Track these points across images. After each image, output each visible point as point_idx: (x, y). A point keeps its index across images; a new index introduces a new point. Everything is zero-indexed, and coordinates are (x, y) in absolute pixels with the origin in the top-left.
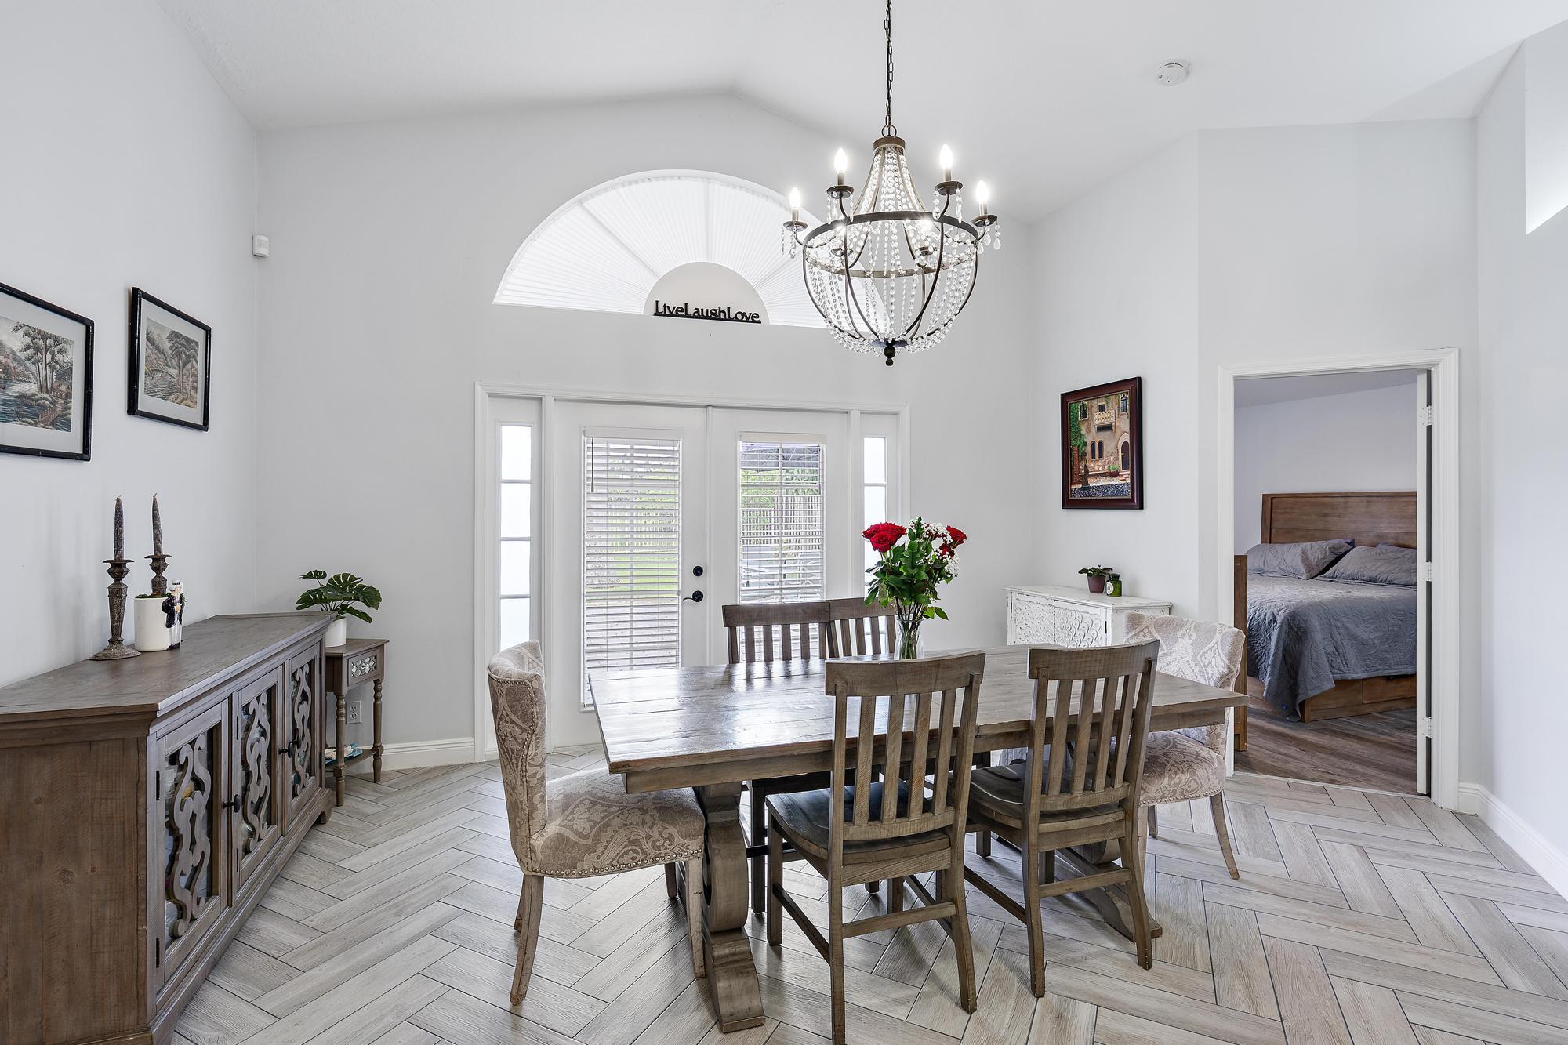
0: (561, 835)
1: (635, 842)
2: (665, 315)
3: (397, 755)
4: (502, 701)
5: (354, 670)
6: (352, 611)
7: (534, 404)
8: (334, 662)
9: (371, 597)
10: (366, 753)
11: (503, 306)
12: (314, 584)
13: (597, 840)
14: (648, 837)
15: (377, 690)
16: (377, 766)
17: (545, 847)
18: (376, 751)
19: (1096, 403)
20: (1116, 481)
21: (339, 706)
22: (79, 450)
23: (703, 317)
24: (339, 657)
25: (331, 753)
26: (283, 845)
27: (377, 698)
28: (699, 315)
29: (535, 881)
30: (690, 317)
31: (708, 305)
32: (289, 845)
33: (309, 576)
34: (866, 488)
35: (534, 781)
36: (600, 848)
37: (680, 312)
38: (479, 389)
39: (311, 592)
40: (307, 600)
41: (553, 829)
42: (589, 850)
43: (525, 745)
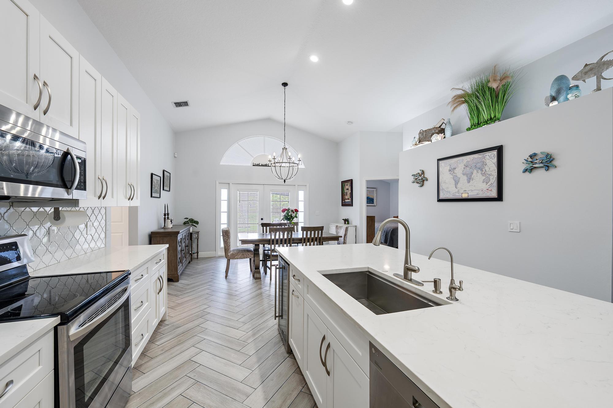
0: (233, 253)
1: (243, 255)
2: (255, 166)
3: (201, 254)
4: (224, 234)
5: (194, 236)
6: (193, 225)
7: (228, 184)
8: (191, 234)
9: (197, 223)
10: (196, 253)
11: (222, 165)
12: (186, 220)
13: (238, 254)
14: (245, 254)
15: (198, 241)
16: (197, 256)
17: (230, 255)
18: (197, 253)
19: (346, 184)
20: (349, 201)
21: (192, 243)
22: (159, 197)
23: (263, 166)
24: (192, 233)
25: (190, 252)
26: (186, 262)
27: (198, 242)
28: (262, 165)
29: (229, 260)
30: (260, 166)
31: (264, 163)
32: (187, 262)
33: (185, 218)
34: (299, 202)
35: (229, 245)
36: (238, 255)
37: (258, 165)
38: (217, 182)
39: (186, 222)
40: (185, 223)
41: (231, 253)
42: (237, 255)
43: (227, 240)
